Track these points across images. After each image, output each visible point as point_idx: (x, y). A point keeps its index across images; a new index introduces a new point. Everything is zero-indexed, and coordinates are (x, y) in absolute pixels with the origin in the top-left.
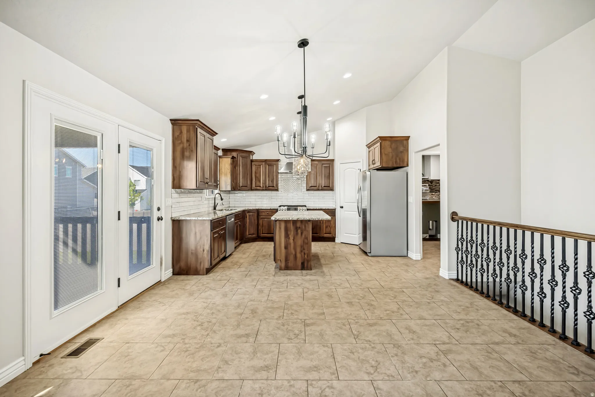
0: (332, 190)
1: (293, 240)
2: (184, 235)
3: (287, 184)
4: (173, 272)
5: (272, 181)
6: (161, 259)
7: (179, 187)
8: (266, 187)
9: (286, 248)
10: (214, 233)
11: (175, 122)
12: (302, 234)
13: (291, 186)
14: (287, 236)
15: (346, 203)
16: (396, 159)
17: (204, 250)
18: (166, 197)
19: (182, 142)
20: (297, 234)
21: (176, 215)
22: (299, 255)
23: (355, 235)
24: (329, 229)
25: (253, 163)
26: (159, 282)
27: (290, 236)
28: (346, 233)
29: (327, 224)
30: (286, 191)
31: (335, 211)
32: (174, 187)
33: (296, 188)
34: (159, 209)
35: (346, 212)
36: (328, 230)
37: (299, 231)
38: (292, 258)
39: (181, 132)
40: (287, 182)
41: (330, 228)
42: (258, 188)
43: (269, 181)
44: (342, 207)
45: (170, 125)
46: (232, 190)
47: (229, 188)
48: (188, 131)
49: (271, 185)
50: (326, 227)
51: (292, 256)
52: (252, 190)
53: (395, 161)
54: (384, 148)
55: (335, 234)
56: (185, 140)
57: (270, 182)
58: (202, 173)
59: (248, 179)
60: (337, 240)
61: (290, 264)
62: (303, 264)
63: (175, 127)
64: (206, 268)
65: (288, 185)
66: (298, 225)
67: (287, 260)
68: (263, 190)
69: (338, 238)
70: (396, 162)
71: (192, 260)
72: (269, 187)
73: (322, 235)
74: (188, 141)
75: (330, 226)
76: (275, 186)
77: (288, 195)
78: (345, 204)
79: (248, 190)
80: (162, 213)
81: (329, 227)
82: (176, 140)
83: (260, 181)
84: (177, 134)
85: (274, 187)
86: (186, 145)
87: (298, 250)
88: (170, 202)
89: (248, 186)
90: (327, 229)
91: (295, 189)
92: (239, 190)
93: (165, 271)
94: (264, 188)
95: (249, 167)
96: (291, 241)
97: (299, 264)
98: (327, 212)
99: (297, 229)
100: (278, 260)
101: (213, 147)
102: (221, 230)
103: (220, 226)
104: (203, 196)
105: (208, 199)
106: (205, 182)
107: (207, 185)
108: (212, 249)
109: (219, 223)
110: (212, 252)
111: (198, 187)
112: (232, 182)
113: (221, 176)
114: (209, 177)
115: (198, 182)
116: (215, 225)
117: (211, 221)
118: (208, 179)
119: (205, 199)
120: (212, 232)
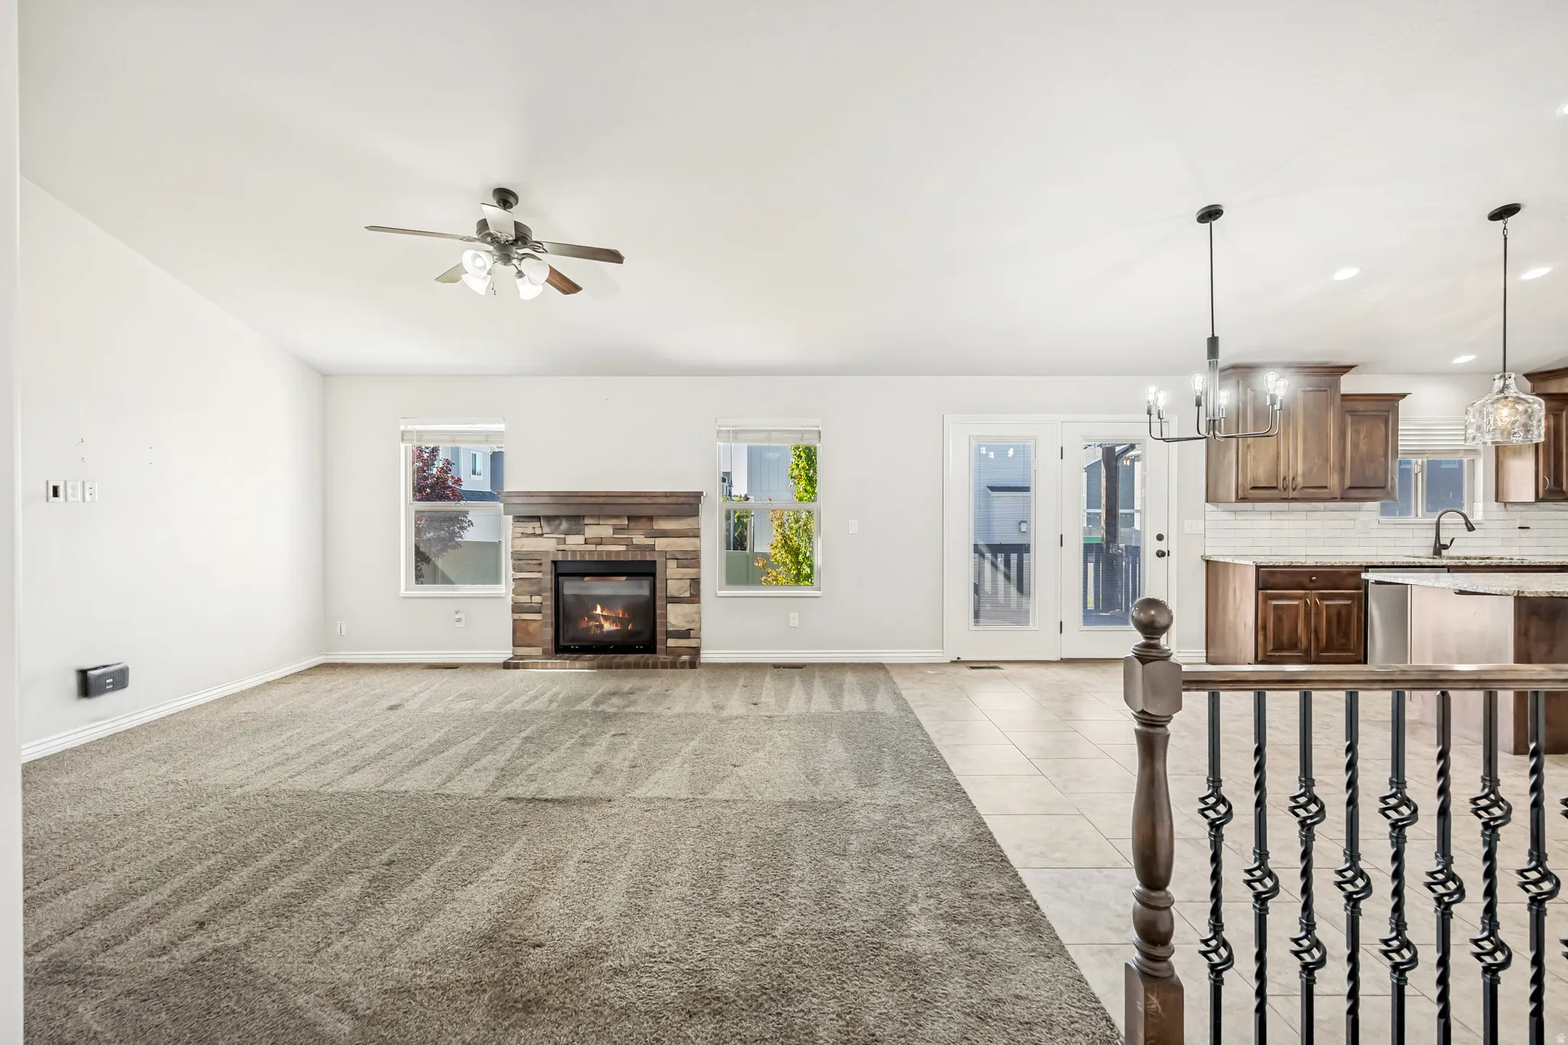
7: (1216, 501)
10: (1271, 598)
18: (1181, 518)
32: (1209, 501)
34: (1160, 537)
46: (1538, 499)
47: (1526, 495)
58: (1263, 469)
71: (1230, 644)
80: (1171, 546)
88: (1197, 527)
101: (1338, 399)
102: (1323, 597)
103: (1311, 585)
104: (1362, 517)
105: (1397, 526)
106: (1280, 486)
107: (1292, 494)
108: (1264, 628)
109: (1308, 580)
110: (1260, 634)
111: (1242, 499)
112: (1544, 475)
113: (1501, 459)
114: (1304, 475)
115: (1243, 490)
116: (1278, 579)
117: (1258, 568)
118: (1300, 479)
119: (1375, 524)
120: (1260, 592)
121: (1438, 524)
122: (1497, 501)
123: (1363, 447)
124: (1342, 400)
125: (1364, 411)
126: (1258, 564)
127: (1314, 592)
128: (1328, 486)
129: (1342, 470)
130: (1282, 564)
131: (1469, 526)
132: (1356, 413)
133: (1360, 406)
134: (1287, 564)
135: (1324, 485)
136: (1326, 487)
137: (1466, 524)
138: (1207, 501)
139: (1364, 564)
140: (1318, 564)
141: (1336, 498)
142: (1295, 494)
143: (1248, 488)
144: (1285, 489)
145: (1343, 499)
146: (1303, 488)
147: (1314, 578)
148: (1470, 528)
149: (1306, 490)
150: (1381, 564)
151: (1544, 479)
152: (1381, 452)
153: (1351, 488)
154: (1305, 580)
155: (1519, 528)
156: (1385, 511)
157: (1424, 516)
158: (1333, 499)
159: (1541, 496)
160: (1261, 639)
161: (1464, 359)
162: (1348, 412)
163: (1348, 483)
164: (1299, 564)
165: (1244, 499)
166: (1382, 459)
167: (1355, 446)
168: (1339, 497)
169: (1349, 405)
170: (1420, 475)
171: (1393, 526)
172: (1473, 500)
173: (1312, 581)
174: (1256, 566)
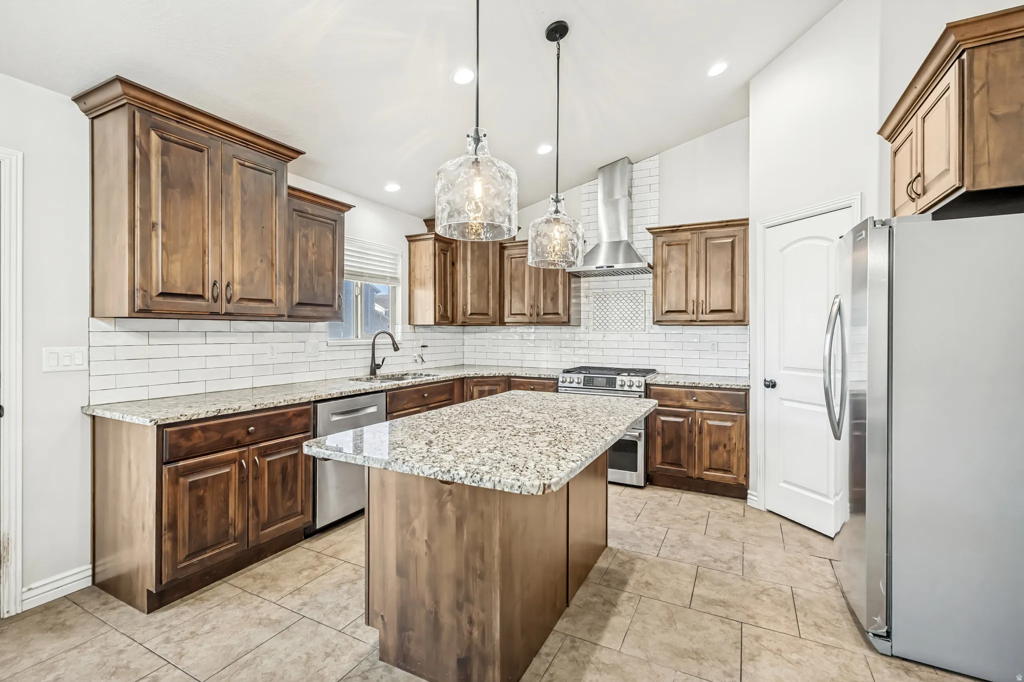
0: (742, 322)
1: (428, 544)
3: (603, 308)
4: (93, 576)
5: (555, 299)
8: (538, 315)
13: (613, 313)
15: (786, 368)
22: (447, 621)
23: (827, 496)
24: (725, 455)
25: (506, 253)
28: (785, 482)
29: (715, 438)
30: (600, 327)
31: (746, 396)
33: (629, 318)
35: (788, 404)
36: (721, 456)
40: (603, 302)
41: (729, 452)
42: (519, 318)
43: (545, 298)
44: (771, 385)
46: (436, 324)
47: (433, 319)
49: (550, 309)
50: (714, 448)
51: (424, 614)
52: (502, 323)
55: (747, 476)
57: (549, 300)
59: (491, 295)
60: (755, 498)
65: (605, 310)
67: (403, 624)
68: (531, 323)
69: (755, 491)
72: (545, 314)
73: (696, 473)
75: (725, 446)
76: (561, 311)
77: (605, 339)
78: (782, 372)
79: (493, 324)
81: (721, 448)
83: (522, 301)
85: (558, 314)
88: (72, 357)
89: (491, 313)
90: (715, 455)
91: (626, 321)
92: (465, 323)
93: (27, 581)
94: (534, 319)
95: (494, 263)
98: (715, 396)
100: (377, 614)
101: (285, 191)
102: (264, 453)
103: (248, 440)
104: (312, 338)
105: (343, 348)
106: (208, 295)
107: (225, 307)
108: (173, 526)
109: (243, 432)
110: (166, 536)
111: (140, 311)
112: (439, 303)
113: (412, 288)
114: (242, 283)
115: (144, 296)
116: (198, 439)
117: (161, 428)
118: (237, 287)
119: (323, 347)
120: (165, 468)
121: (374, 345)
122: (409, 324)
123: (312, 257)
124: (289, 195)
125: (312, 215)
126: (159, 423)
127: (252, 447)
128: (274, 301)
129: (290, 281)
130: (202, 416)
131: (395, 346)
132: (305, 215)
133: (309, 208)
134: (211, 414)
135: (270, 298)
136: (270, 301)
137: (393, 344)
138: (93, 315)
139: (313, 399)
140: (258, 408)
141: (283, 316)
142: (231, 308)
143: (154, 294)
144: (215, 300)
145: (292, 317)
146: (241, 299)
147: (252, 428)
148: (396, 349)
149: (245, 303)
150: (330, 397)
151: (439, 305)
152: (328, 265)
153: (299, 304)
154: (239, 434)
155: (422, 346)
156: (334, 334)
157: (362, 338)
158: (278, 317)
159: (437, 321)
160: (167, 546)
161: (392, 188)
162: (295, 210)
163: (296, 299)
164: (231, 412)
165: (146, 312)
166: (330, 273)
167: (304, 255)
168: (286, 314)
169: (297, 203)
170: (359, 297)
171: (339, 348)
172: (395, 324)
173: (249, 433)
174: (159, 427)
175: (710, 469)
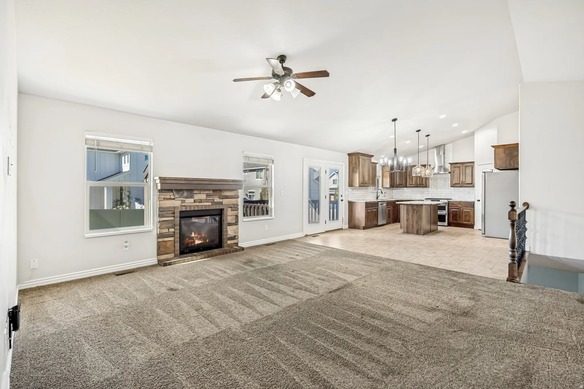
0: (473, 186)
1: (412, 216)
2: (353, 210)
3: (436, 183)
4: (349, 227)
6: (343, 219)
7: (352, 186)
8: (417, 185)
9: (407, 220)
10: (367, 210)
11: (349, 155)
12: (417, 213)
13: (439, 184)
14: (408, 214)
16: (510, 162)
17: (362, 217)
18: (345, 191)
19: (353, 164)
20: (414, 213)
21: (350, 200)
22: (415, 225)
24: (469, 217)
26: (342, 229)
27: (410, 214)
29: (466, 214)
30: (435, 188)
31: (474, 203)
32: (349, 186)
33: (444, 185)
34: (342, 196)
37: (415, 211)
38: (410, 227)
39: (352, 160)
40: (436, 181)
42: (412, 185)
43: (419, 180)
45: (348, 157)
46: (390, 187)
47: (388, 186)
48: (355, 158)
49: (421, 183)
50: (466, 216)
51: (411, 225)
52: (406, 187)
53: (508, 163)
54: (497, 154)
55: (474, 222)
56: (354, 164)
58: (362, 179)
59: (403, 179)
60: (475, 227)
61: (410, 230)
62: (417, 231)
63: (350, 157)
64: (363, 227)
66: (415, 207)
67: (407, 227)
68: (415, 187)
69: (476, 225)
70: (510, 164)
71: (357, 222)
72: (419, 184)
73: (461, 222)
74: (355, 163)
76: (424, 184)
77: (436, 191)
79: (404, 187)
80: (343, 198)
82: (350, 163)
83: (413, 181)
84: (351, 160)
86: (354, 165)
87: (415, 223)
88: (347, 193)
89: (404, 184)
90: (466, 218)
92: (396, 187)
93: (345, 225)
94: (416, 186)
96: (410, 216)
97: (415, 231)
98: (466, 204)
99: (413, 210)
100: (402, 227)
102: (373, 209)
106: (365, 183)
113: (383, 178)
114: (368, 181)
115: (360, 183)
116: (368, 205)
120: (366, 208)
121: (377, 192)
122: (382, 187)
124: (370, 163)
130: (368, 202)
151: (390, 183)
155: (385, 193)
166: (375, 177)
174: (365, 202)
175: (465, 221)
